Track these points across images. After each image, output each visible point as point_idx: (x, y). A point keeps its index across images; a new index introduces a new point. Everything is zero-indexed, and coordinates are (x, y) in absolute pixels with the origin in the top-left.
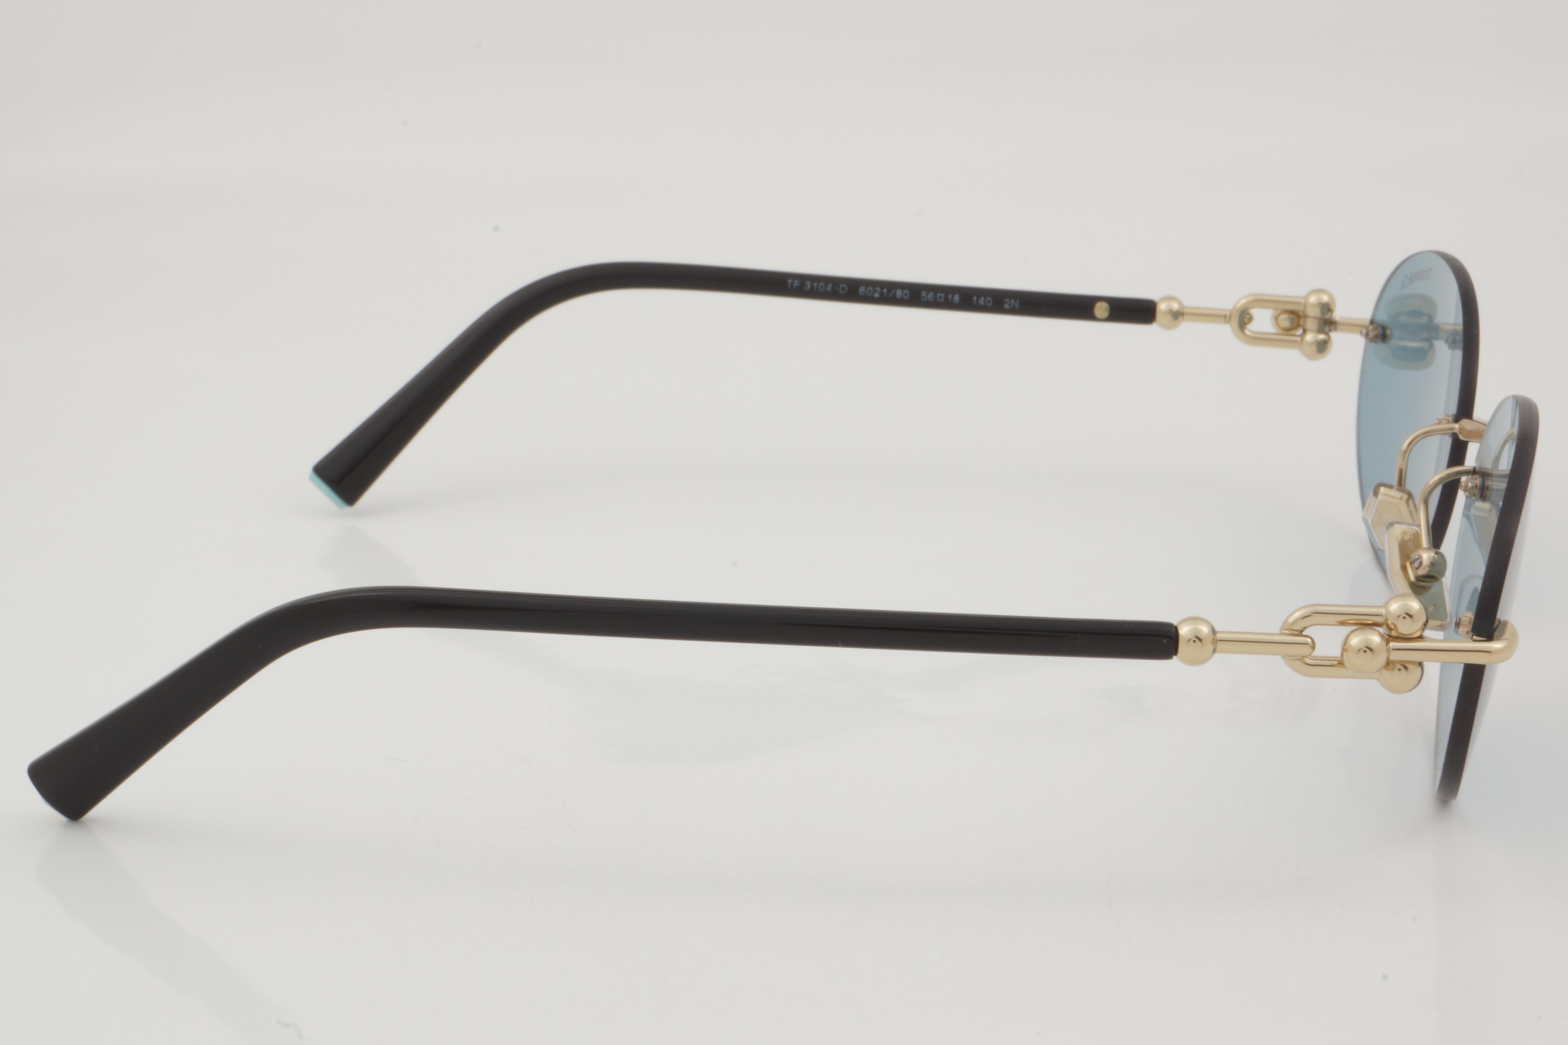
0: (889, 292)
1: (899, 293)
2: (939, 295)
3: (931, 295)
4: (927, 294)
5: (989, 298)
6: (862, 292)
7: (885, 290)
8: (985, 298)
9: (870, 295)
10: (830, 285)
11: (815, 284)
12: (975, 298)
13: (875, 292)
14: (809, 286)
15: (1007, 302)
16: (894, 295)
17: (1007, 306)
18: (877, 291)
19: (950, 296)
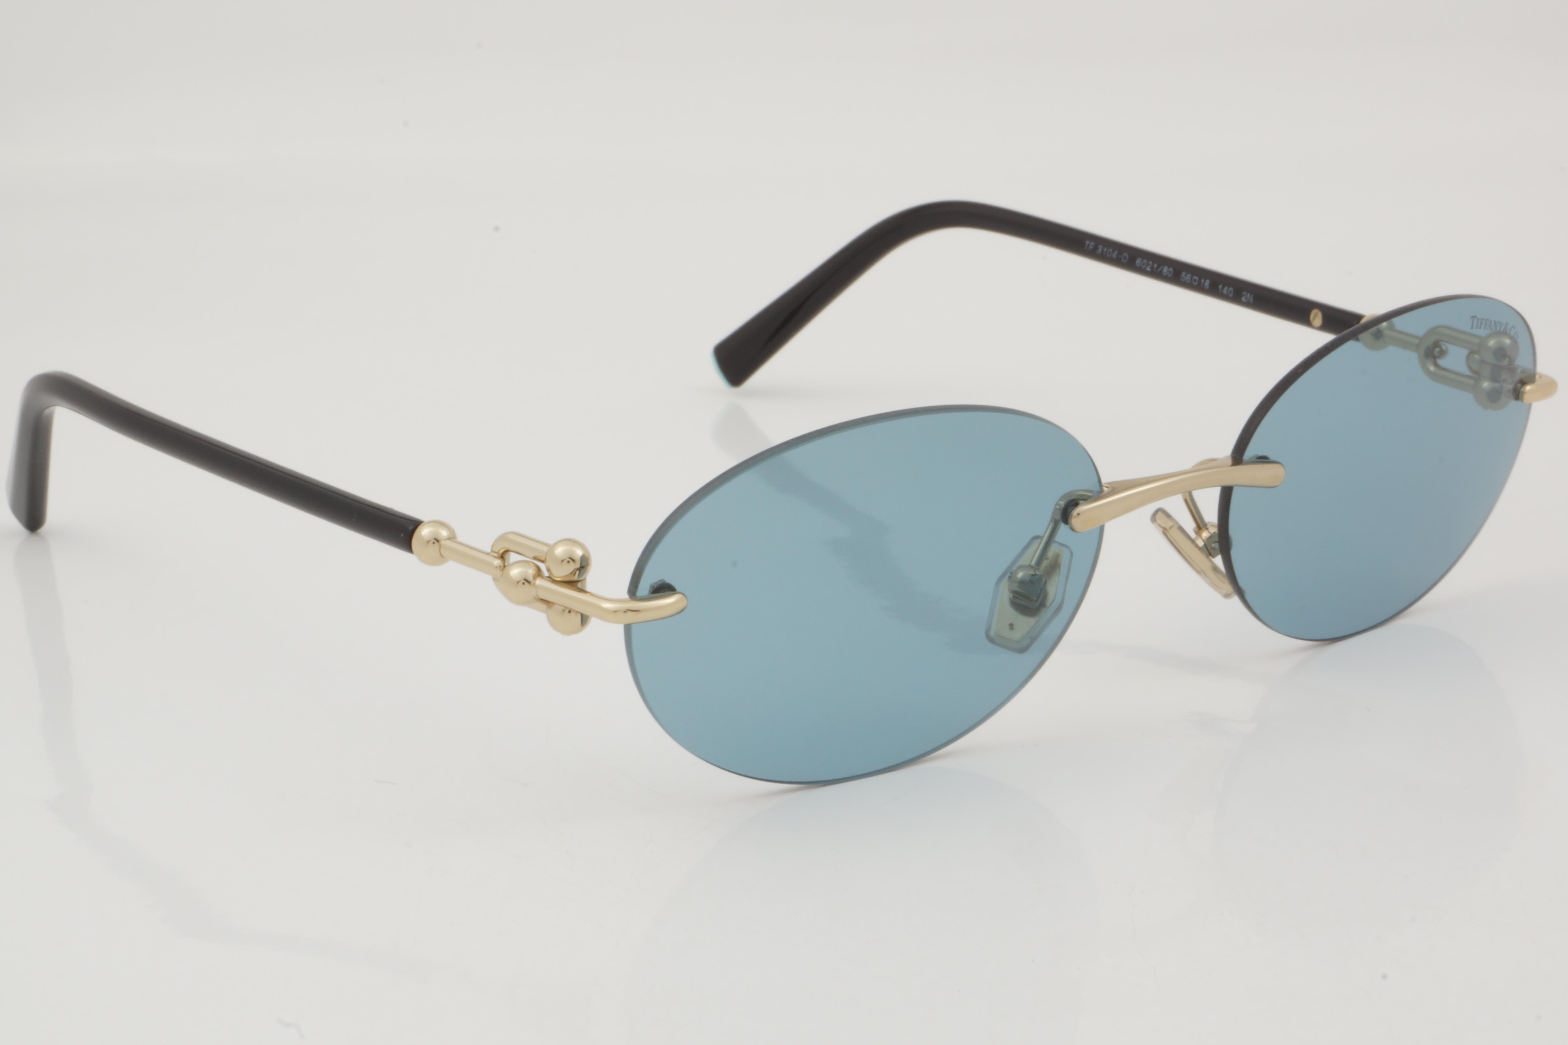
0: (1158, 268)
1: (1165, 270)
2: (1194, 277)
3: (1188, 277)
4: (1186, 275)
5: (1231, 289)
6: (1138, 264)
7: (1155, 265)
8: (1229, 287)
9: (1144, 267)
10: (1116, 252)
11: (1105, 249)
12: (1220, 286)
13: (1148, 265)
14: (1100, 250)
15: (1244, 295)
16: (1161, 271)
17: (1243, 299)
18: (1149, 264)
19: (1203, 281)
